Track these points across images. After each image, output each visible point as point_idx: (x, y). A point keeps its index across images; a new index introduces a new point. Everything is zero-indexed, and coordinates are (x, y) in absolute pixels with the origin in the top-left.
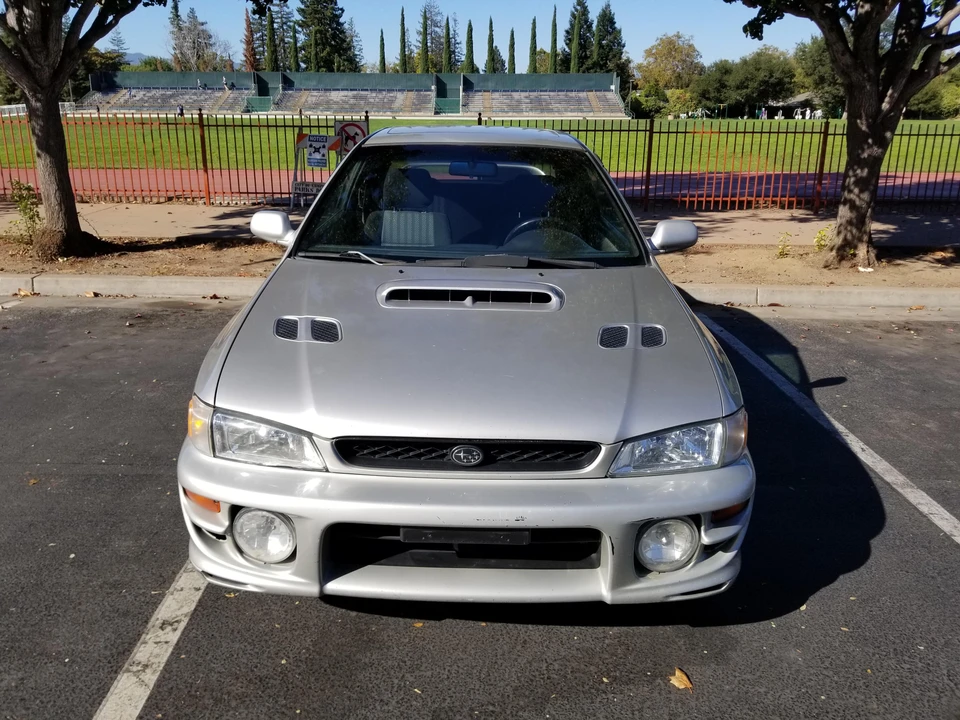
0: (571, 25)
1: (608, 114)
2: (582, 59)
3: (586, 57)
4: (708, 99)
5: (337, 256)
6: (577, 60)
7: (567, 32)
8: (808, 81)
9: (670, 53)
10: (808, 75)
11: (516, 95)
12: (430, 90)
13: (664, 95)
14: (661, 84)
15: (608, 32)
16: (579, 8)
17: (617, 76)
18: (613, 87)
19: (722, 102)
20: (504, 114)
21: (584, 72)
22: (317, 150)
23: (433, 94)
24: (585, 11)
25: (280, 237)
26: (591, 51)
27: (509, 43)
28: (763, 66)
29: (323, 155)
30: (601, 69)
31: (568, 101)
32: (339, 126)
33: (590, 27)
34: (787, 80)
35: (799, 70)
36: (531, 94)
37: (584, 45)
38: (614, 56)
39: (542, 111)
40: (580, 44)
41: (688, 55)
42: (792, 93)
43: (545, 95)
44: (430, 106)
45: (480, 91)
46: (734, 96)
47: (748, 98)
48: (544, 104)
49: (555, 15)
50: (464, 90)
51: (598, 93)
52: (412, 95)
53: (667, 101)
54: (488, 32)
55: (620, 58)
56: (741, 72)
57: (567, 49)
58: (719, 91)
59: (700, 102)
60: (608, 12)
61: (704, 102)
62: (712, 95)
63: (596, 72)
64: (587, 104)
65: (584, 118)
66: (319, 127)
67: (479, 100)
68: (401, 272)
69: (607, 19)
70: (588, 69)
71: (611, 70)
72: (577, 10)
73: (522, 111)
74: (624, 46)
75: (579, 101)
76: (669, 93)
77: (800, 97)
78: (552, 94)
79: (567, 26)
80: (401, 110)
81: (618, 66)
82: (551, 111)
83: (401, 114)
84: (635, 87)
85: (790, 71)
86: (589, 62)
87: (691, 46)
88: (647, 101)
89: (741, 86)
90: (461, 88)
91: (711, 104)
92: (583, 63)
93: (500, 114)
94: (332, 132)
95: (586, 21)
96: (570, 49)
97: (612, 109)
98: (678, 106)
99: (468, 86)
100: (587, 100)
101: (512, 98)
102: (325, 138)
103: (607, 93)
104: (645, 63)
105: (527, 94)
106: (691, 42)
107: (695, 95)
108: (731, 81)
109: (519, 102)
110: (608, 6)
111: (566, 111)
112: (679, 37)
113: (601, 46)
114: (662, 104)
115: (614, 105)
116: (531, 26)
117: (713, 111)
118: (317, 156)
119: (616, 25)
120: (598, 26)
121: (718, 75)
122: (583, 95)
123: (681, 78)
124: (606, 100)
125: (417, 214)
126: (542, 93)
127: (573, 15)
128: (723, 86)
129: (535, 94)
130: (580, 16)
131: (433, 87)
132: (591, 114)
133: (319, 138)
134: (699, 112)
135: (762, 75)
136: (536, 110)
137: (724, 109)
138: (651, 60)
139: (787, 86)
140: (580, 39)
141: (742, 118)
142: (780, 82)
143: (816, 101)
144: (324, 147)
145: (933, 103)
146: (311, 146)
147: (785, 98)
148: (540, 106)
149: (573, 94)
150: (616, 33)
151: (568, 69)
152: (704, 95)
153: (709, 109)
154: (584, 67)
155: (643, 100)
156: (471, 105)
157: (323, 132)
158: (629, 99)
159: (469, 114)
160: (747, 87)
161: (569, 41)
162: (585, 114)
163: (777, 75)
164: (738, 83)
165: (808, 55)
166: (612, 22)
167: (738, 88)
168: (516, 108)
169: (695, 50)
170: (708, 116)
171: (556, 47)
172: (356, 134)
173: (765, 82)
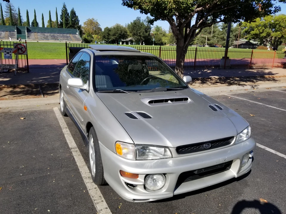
0: (62, 14)
1: (77, 41)
2: (67, 24)
3: (68, 24)
4: (105, 38)
5: (113, 91)
6: (65, 24)
7: (61, 16)
8: (131, 34)
9: (91, 24)
10: (131, 33)
11: (46, 34)
12: (14, 31)
13: (92, 36)
14: (90, 33)
15: (74, 16)
16: (64, 9)
17: (78, 30)
18: (77, 33)
19: (109, 39)
20: (43, 40)
21: (68, 28)
22: (8, 53)
23: (16, 33)
24: (66, 10)
25: (81, 86)
26: (69, 22)
27: (42, 18)
28: (119, 30)
29: (11, 55)
30: (73, 27)
31: (64, 37)
32: (15, 45)
33: (68, 14)
34: (126, 34)
35: (128, 31)
36: (51, 34)
37: (67, 20)
38: (77, 24)
39: (55, 40)
40: (65, 19)
41: (96, 25)
42: (127, 37)
43: (56, 35)
44: (15, 37)
45: (33, 32)
46: (113, 38)
47: (116, 38)
48: (56, 37)
49: (56, 10)
50: (27, 32)
51: (73, 35)
52: (8, 33)
53: (93, 38)
54: (34, 14)
55: (78, 25)
56: (114, 31)
57: (61, 21)
58: (108, 36)
59: (103, 39)
60: (73, 11)
61: (104, 39)
62: (106, 37)
63: (71, 28)
64: (70, 38)
65: (70, 42)
66: (7, 45)
67: (33, 35)
68: (140, 95)
69: (73, 13)
70: (69, 27)
71: (76, 28)
72: (63, 9)
73: (48, 39)
74: (79, 21)
75: (67, 37)
76: (93, 36)
77: (129, 39)
78: (58, 34)
79: (61, 14)
80: (4, 38)
81: (78, 26)
82: (58, 40)
83: (4, 39)
84: (84, 34)
85: (126, 31)
86: (69, 25)
87: (97, 22)
88: (88, 38)
89: (114, 35)
90: (26, 31)
91: (106, 40)
92: (67, 26)
93: (41, 40)
94: (12, 47)
95: (67, 13)
96: (62, 21)
97: (78, 40)
98: (97, 40)
99: (29, 31)
100: (70, 37)
101: (45, 35)
102: (11, 49)
103: (76, 35)
104: (84, 26)
105: (50, 34)
106: (97, 21)
107: (101, 37)
108: (111, 33)
109: (47, 36)
110: (73, 9)
111: (63, 40)
112: (93, 20)
113: (72, 21)
114: (92, 39)
115: (78, 39)
116: (49, 13)
117: (107, 42)
118: (8, 55)
119: (76, 15)
120: (71, 15)
121: (107, 31)
122: (68, 35)
123: (96, 32)
124: (76, 37)
125: (100, 76)
126: (55, 34)
127: (62, 11)
128: (109, 35)
129: (52, 34)
130: (65, 10)
131: (16, 30)
132: (72, 41)
133: (8, 49)
134: (103, 42)
135: (119, 32)
136: (53, 39)
137: (110, 41)
138: (86, 26)
139: (126, 35)
140: (65, 18)
141: (115, 44)
142: (124, 34)
143: (134, 40)
144: (11, 52)
145: (160, 41)
146: (5, 52)
147: (126, 39)
148: (54, 38)
149: (65, 35)
150: (76, 17)
151: (62, 27)
152: (104, 37)
153: (106, 41)
154: (68, 26)
155: (87, 37)
156: (30, 37)
157: (9, 47)
158: (82, 37)
159: (30, 40)
160: (115, 35)
161: (62, 19)
162: (70, 41)
163: (123, 32)
164: (113, 34)
165: (130, 27)
166: (75, 14)
167: (113, 35)
168: (46, 38)
169: (98, 24)
170: (106, 43)
171: (58, 20)
172: (22, 48)
173: (120, 34)
